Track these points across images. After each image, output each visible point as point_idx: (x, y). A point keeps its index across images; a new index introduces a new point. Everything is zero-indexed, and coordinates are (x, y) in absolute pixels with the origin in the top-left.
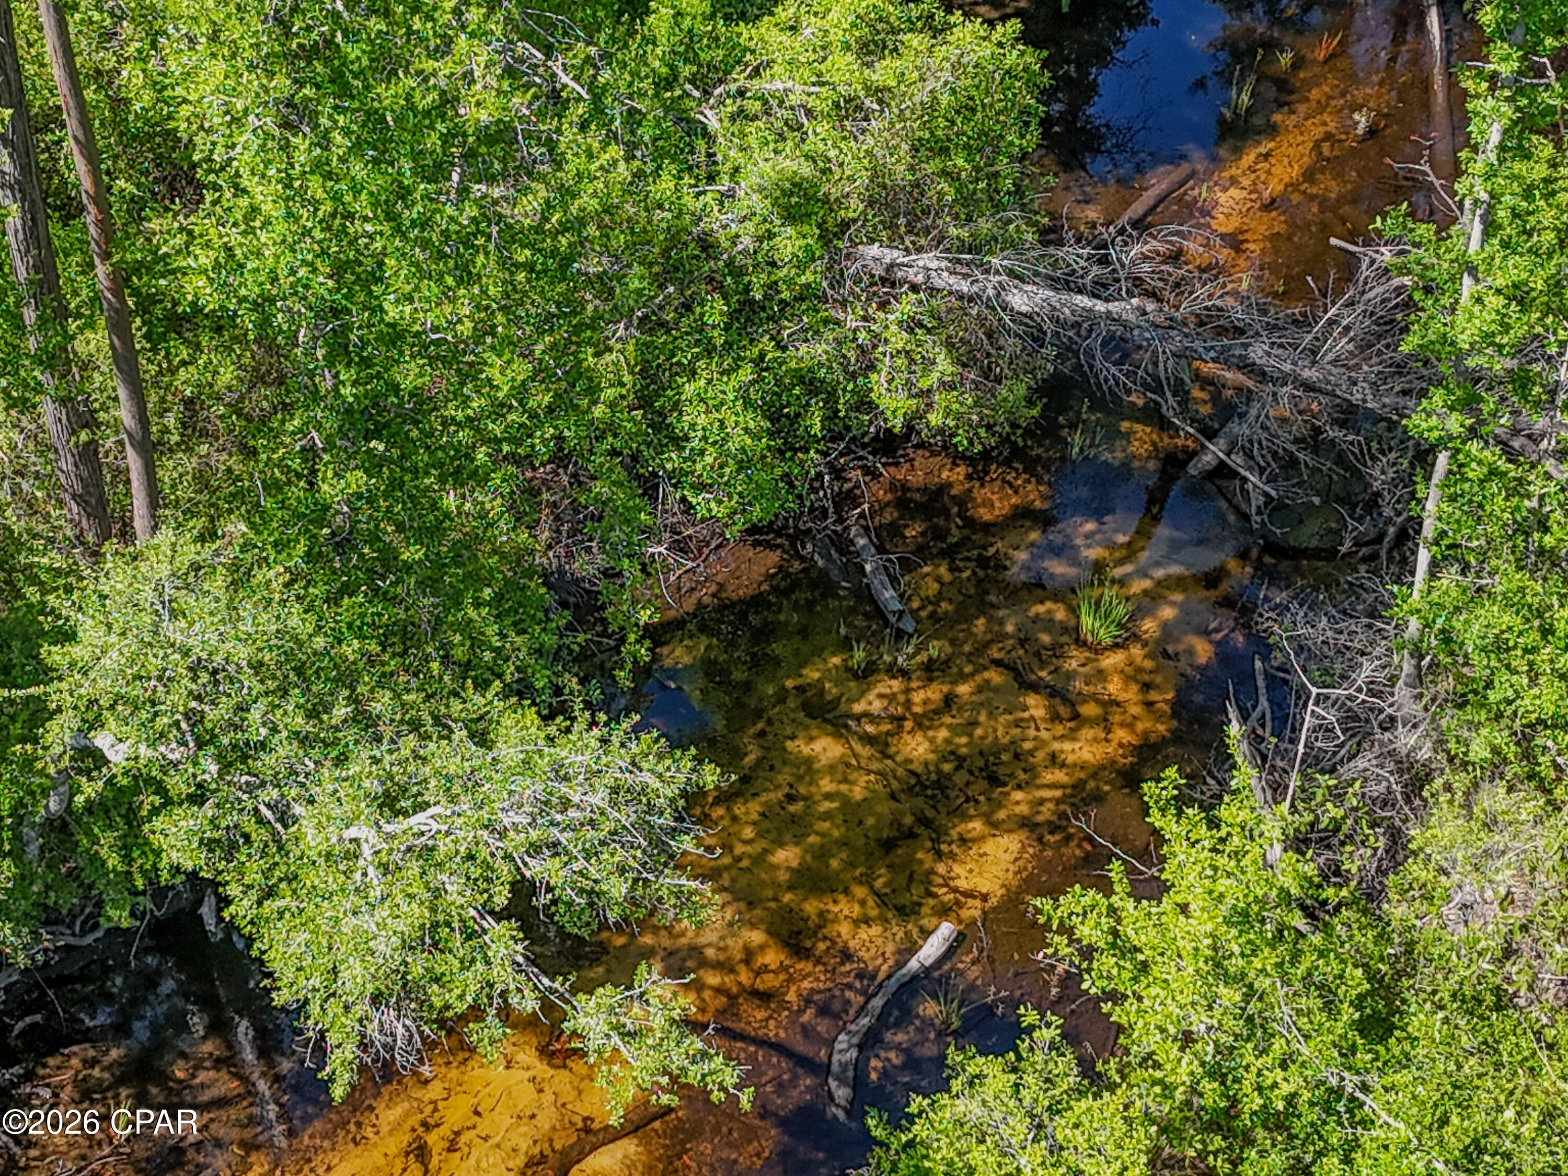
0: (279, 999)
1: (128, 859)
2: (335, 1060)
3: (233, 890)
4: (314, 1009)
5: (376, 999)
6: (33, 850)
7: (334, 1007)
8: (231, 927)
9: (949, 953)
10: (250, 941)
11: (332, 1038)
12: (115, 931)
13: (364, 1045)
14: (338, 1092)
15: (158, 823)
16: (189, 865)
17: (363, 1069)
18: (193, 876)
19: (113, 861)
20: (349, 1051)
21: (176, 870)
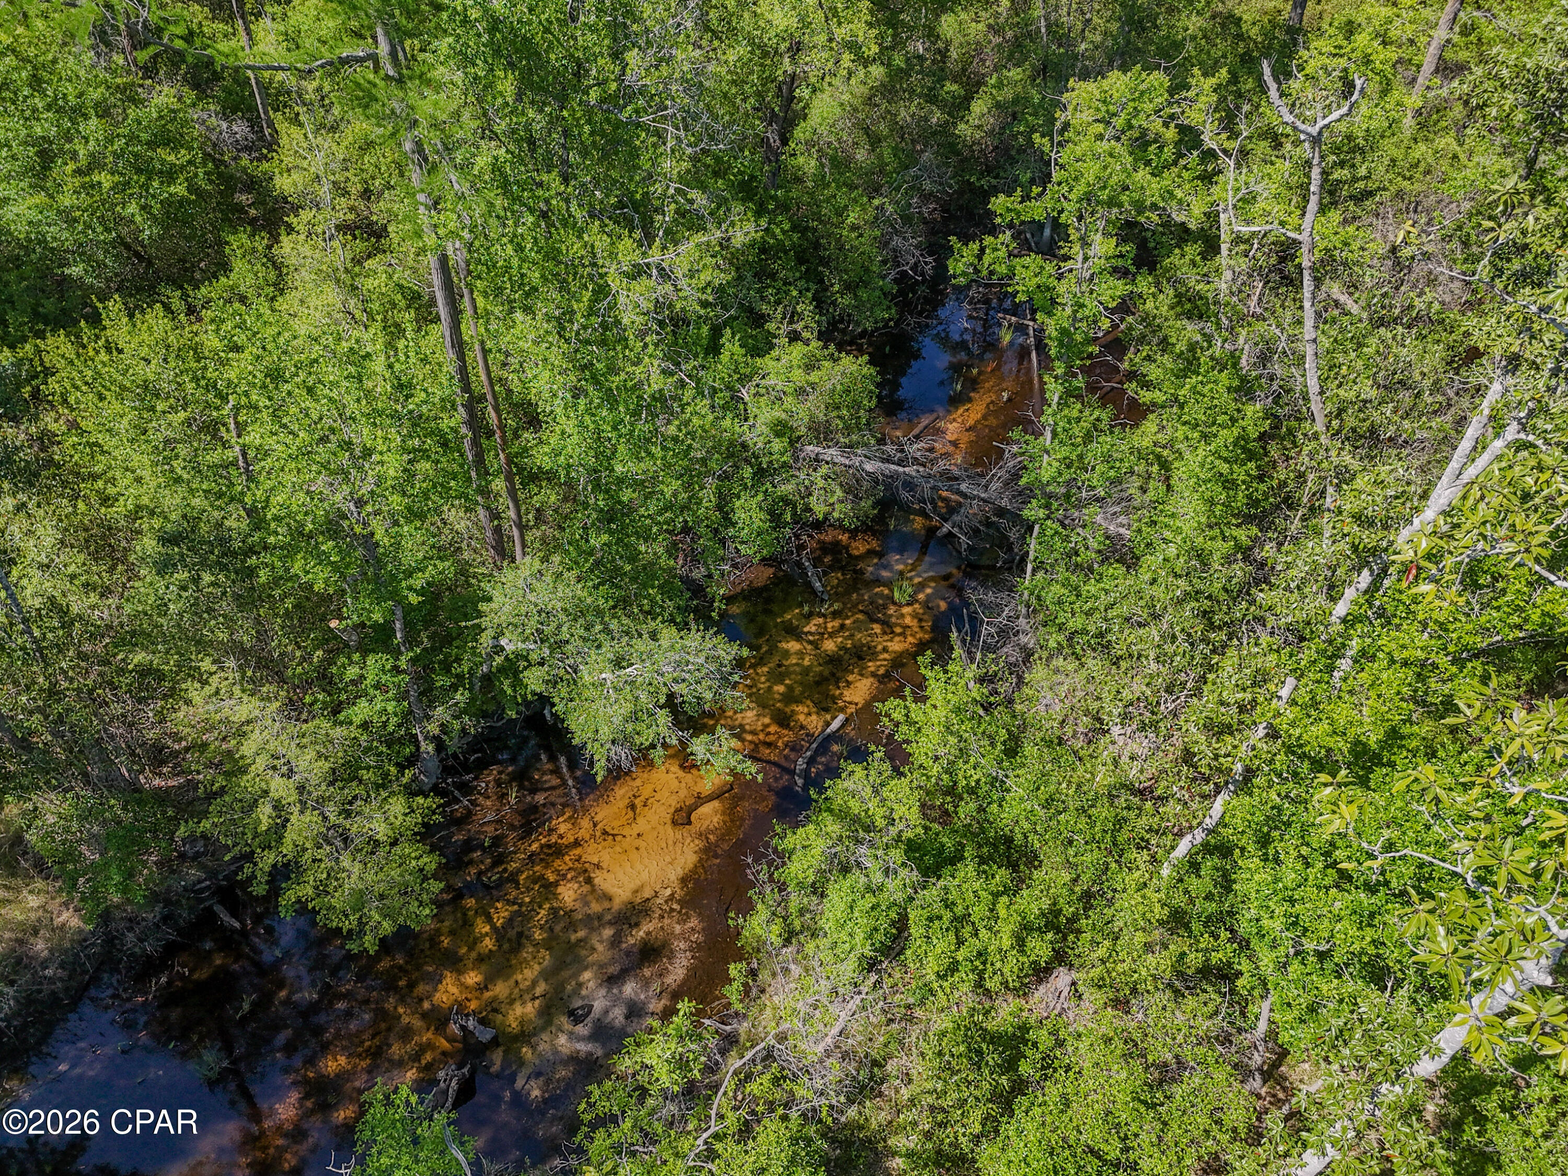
0: (574, 742)
1: (515, 691)
2: (597, 766)
3: (556, 700)
4: (589, 746)
5: (613, 742)
6: (477, 687)
7: (597, 745)
8: (555, 715)
9: (843, 726)
10: (563, 721)
11: (596, 757)
12: (511, 720)
13: (608, 760)
14: (599, 779)
15: (526, 673)
16: (538, 690)
17: (608, 769)
18: (540, 695)
19: (509, 691)
20: (603, 762)
21: (534, 693)
